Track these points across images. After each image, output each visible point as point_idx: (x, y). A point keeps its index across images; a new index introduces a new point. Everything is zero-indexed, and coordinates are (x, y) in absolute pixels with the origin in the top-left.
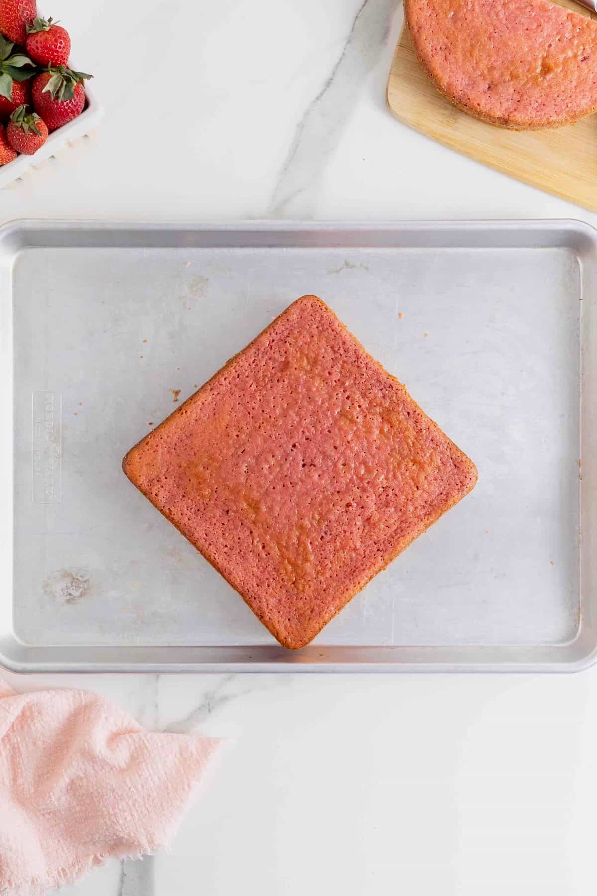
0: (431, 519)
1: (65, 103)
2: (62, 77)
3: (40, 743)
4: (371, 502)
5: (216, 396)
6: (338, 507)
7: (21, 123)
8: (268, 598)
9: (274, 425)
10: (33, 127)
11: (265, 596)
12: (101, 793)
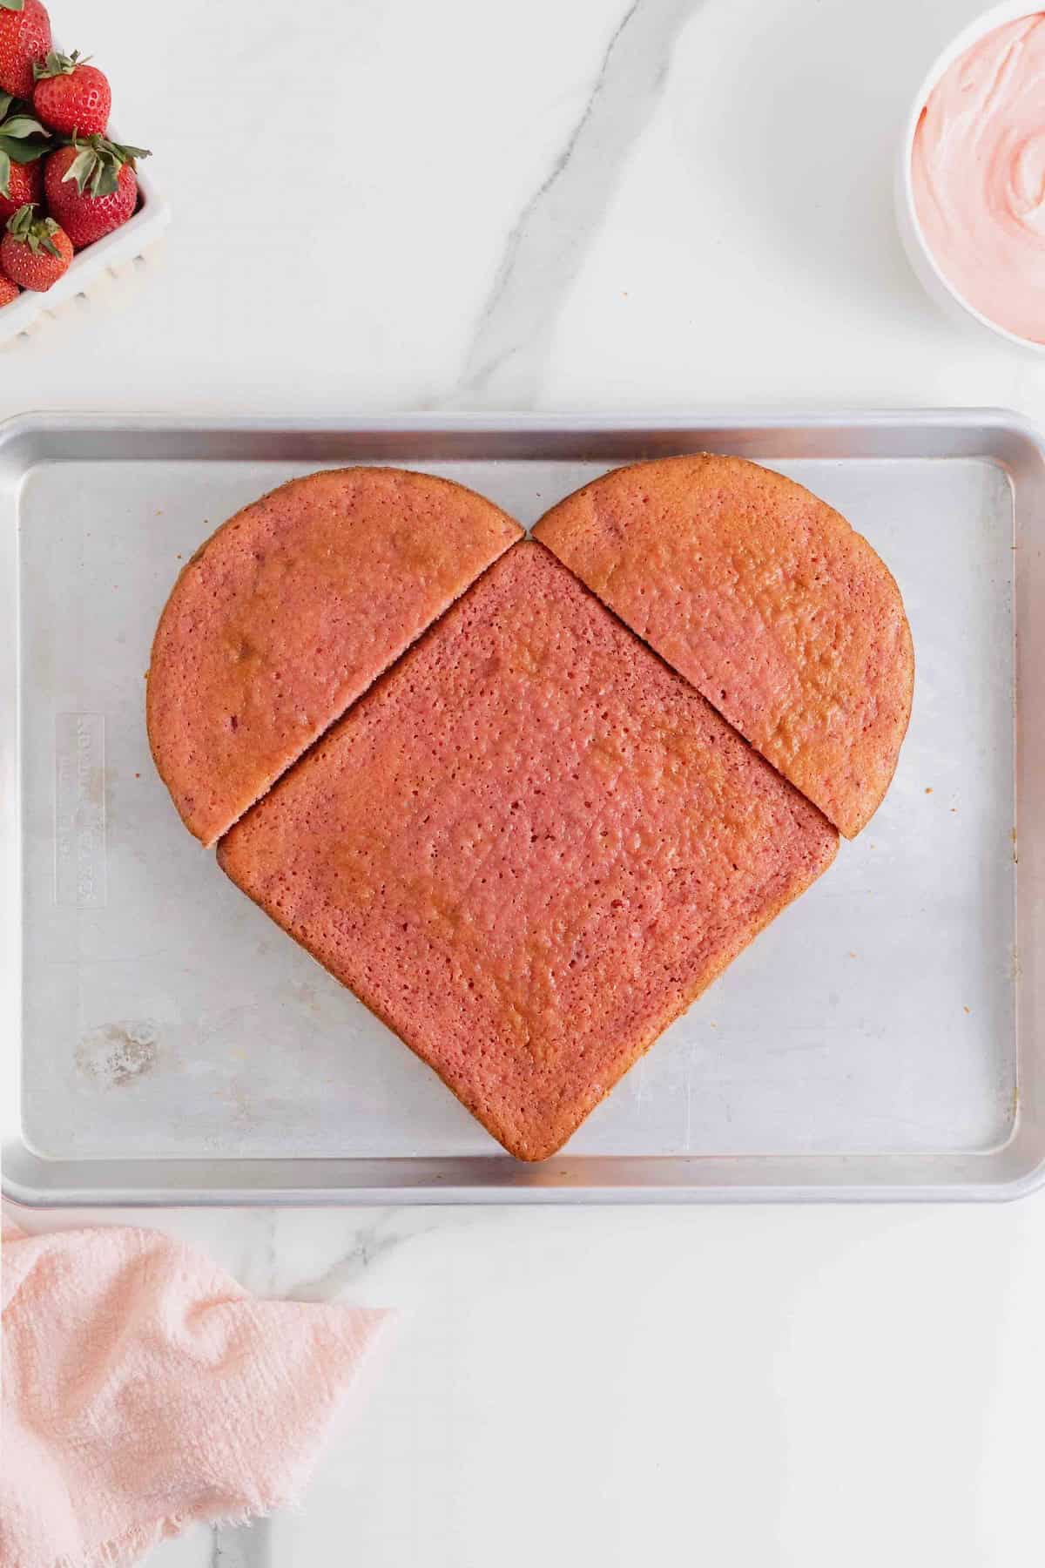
0: (762, 920)
1: (102, 201)
2: (97, 155)
3: (69, 1323)
4: (655, 897)
5: (375, 726)
6: (599, 909)
7: (25, 236)
8: (483, 1075)
9: (478, 772)
10: (46, 243)
11: (478, 1071)
12: (177, 1409)
